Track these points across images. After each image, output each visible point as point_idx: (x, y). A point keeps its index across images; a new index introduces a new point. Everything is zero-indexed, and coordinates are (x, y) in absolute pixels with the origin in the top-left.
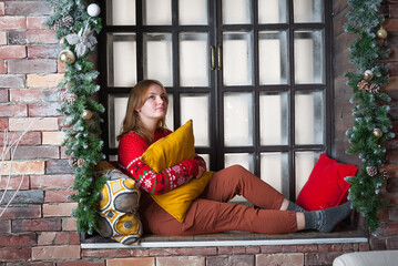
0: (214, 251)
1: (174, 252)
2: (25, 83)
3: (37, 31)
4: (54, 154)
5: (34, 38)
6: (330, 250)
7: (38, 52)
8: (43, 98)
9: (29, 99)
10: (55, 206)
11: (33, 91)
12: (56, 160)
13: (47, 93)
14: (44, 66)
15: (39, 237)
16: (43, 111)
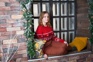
0: (60, 58)
1: (51, 59)
2: (11, 17)
3: (14, 3)
4: (20, 37)
5: (13, 5)
6: (84, 55)
7: (14, 9)
8: (16, 22)
9: (12, 22)
10: (21, 51)
11: (13, 20)
12: (20, 39)
13: (17, 20)
14: (16, 13)
15: (16, 60)
16: (16, 25)
